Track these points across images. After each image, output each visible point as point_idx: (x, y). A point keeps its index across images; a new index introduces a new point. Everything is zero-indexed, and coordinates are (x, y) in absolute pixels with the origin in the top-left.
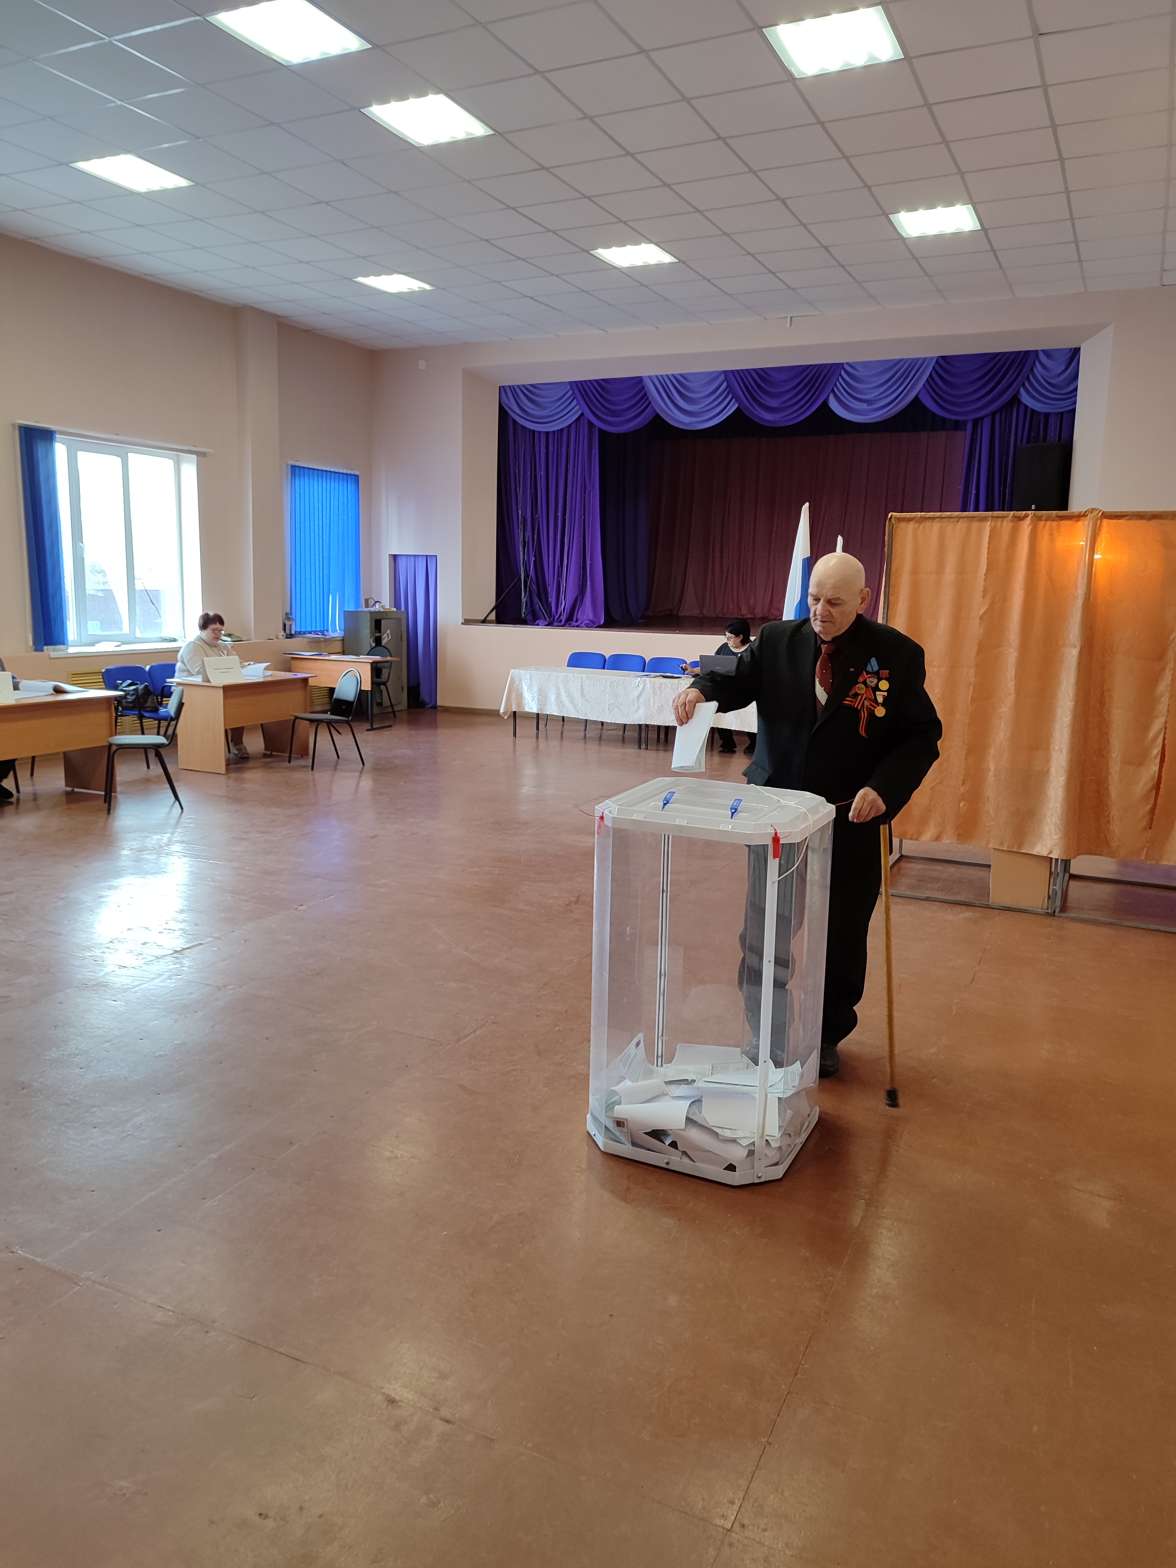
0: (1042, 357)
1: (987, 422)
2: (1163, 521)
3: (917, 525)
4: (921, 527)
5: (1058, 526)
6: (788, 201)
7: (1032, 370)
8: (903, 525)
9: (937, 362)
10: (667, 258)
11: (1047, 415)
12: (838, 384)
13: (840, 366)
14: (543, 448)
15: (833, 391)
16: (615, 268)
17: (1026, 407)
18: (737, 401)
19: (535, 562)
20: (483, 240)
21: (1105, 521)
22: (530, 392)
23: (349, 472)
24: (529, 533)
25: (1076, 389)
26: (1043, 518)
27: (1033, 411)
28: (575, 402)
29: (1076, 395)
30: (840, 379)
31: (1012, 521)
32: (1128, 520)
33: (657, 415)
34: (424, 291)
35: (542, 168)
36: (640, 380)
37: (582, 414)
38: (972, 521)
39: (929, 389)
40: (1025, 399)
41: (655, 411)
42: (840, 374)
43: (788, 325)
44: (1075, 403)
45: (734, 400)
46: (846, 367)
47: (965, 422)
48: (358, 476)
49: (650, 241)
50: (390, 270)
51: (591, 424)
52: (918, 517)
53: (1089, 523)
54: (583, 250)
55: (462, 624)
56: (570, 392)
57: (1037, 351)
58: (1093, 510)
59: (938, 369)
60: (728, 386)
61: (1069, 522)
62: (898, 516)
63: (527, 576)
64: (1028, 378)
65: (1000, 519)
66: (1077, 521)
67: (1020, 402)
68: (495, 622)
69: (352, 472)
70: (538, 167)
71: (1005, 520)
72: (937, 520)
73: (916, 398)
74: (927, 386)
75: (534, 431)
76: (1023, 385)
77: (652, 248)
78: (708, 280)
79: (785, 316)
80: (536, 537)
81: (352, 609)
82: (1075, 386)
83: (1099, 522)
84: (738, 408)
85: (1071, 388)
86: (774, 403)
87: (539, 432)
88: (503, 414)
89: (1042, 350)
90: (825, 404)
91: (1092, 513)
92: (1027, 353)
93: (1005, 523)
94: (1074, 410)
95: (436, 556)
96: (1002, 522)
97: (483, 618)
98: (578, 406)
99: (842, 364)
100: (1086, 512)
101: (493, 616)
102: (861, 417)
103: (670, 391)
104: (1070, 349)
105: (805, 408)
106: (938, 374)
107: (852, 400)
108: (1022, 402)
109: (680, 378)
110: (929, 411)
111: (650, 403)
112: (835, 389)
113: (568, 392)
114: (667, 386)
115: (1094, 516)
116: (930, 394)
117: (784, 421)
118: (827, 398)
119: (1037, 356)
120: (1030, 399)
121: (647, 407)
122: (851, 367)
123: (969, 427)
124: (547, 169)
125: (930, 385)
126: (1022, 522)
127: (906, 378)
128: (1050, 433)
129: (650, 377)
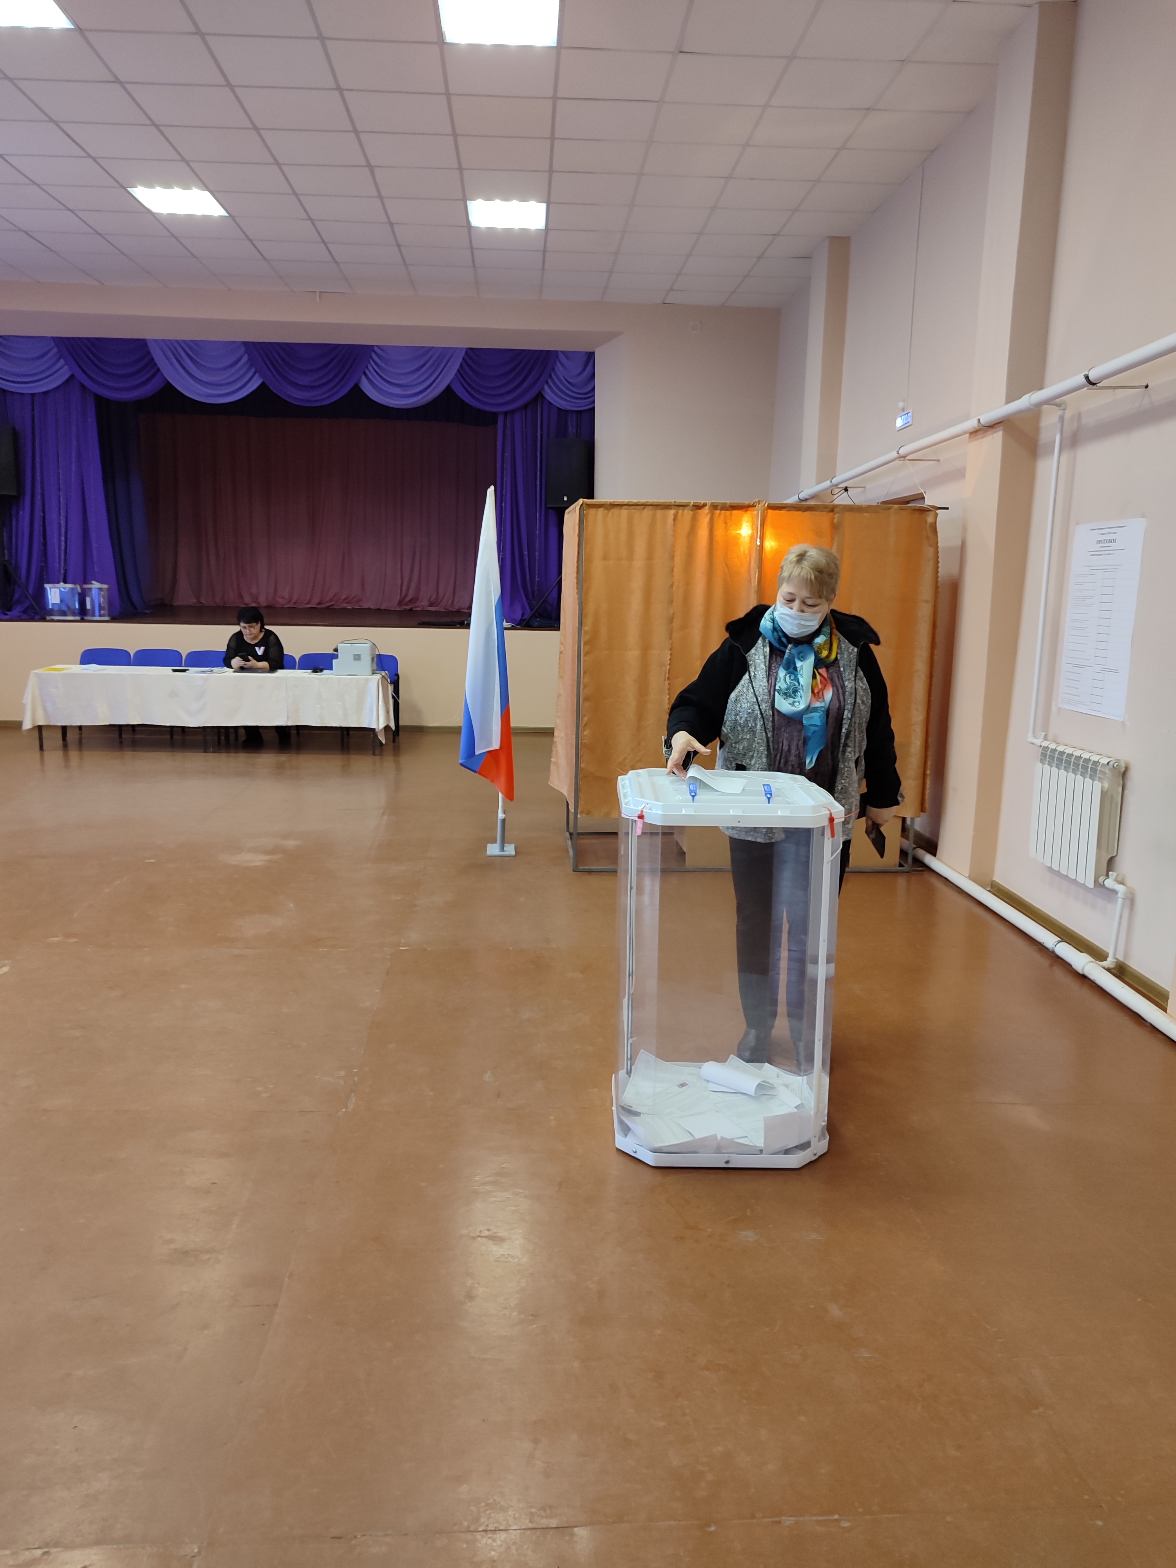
0: (562, 358)
1: (518, 416)
2: (814, 512)
3: (606, 511)
4: (610, 513)
5: (731, 515)
6: (376, 170)
7: (553, 369)
8: (592, 511)
9: (466, 353)
10: (215, 210)
11: (567, 411)
12: (369, 366)
13: (370, 348)
15: (365, 373)
16: (149, 211)
17: (550, 403)
18: (261, 375)
21: (770, 511)
22: (2, 345)
25: (593, 389)
26: (719, 508)
27: (556, 407)
28: (62, 362)
29: (594, 395)
30: (371, 361)
31: (692, 510)
32: (788, 511)
33: (169, 383)
35: (117, 81)
36: (143, 343)
37: (72, 376)
38: (656, 509)
39: (460, 378)
40: (549, 395)
41: (167, 380)
42: (371, 357)
43: (318, 300)
44: (594, 402)
45: (257, 375)
46: (376, 349)
47: (495, 415)
49: (205, 189)
51: (83, 386)
52: (607, 505)
53: (758, 513)
54: (122, 187)
56: (55, 350)
57: (557, 351)
58: (759, 502)
59: (467, 359)
60: (249, 360)
61: (739, 512)
62: (588, 503)
64: (550, 376)
65: (681, 508)
66: (747, 511)
67: (543, 396)
70: (112, 79)
71: (686, 508)
72: (625, 506)
73: (448, 387)
74: (459, 375)
75: (5, 391)
76: (547, 382)
77: (205, 195)
78: (252, 242)
79: (314, 290)
82: (592, 386)
83: (766, 511)
84: (263, 384)
85: (589, 388)
86: (305, 380)
87: (14, 393)
89: (562, 352)
90: (357, 389)
91: (759, 504)
92: (548, 352)
93: (686, 511)
94: (593, 409)
96: (683, 510)
98: (66, 367)
99: (372, 346)
100: (754, 503)
102: (393, 402)
103: (181, 357)
104: (586, 353)
105: (336, 389)
106: (468, 365)
107: (386, 384)
108: (546, 399)
109: (192, 344)
110: (462, 401)
111: (159, 370)
112: (367, 372)
113: (51, 349)
114: (178, 352)
115: (762, 507)
116: (462, 384)
117: (316, 401)
118: (359, 380)
119: (557, 356)
120: (555, 398)
121: (153, 376)
122: (381, 349)
123: (501, 419)
124: (122, 84)
125: (462, 376)
126: (700, 511)
127: (439, 365)
128: (570, 429)
129: (155, 340)
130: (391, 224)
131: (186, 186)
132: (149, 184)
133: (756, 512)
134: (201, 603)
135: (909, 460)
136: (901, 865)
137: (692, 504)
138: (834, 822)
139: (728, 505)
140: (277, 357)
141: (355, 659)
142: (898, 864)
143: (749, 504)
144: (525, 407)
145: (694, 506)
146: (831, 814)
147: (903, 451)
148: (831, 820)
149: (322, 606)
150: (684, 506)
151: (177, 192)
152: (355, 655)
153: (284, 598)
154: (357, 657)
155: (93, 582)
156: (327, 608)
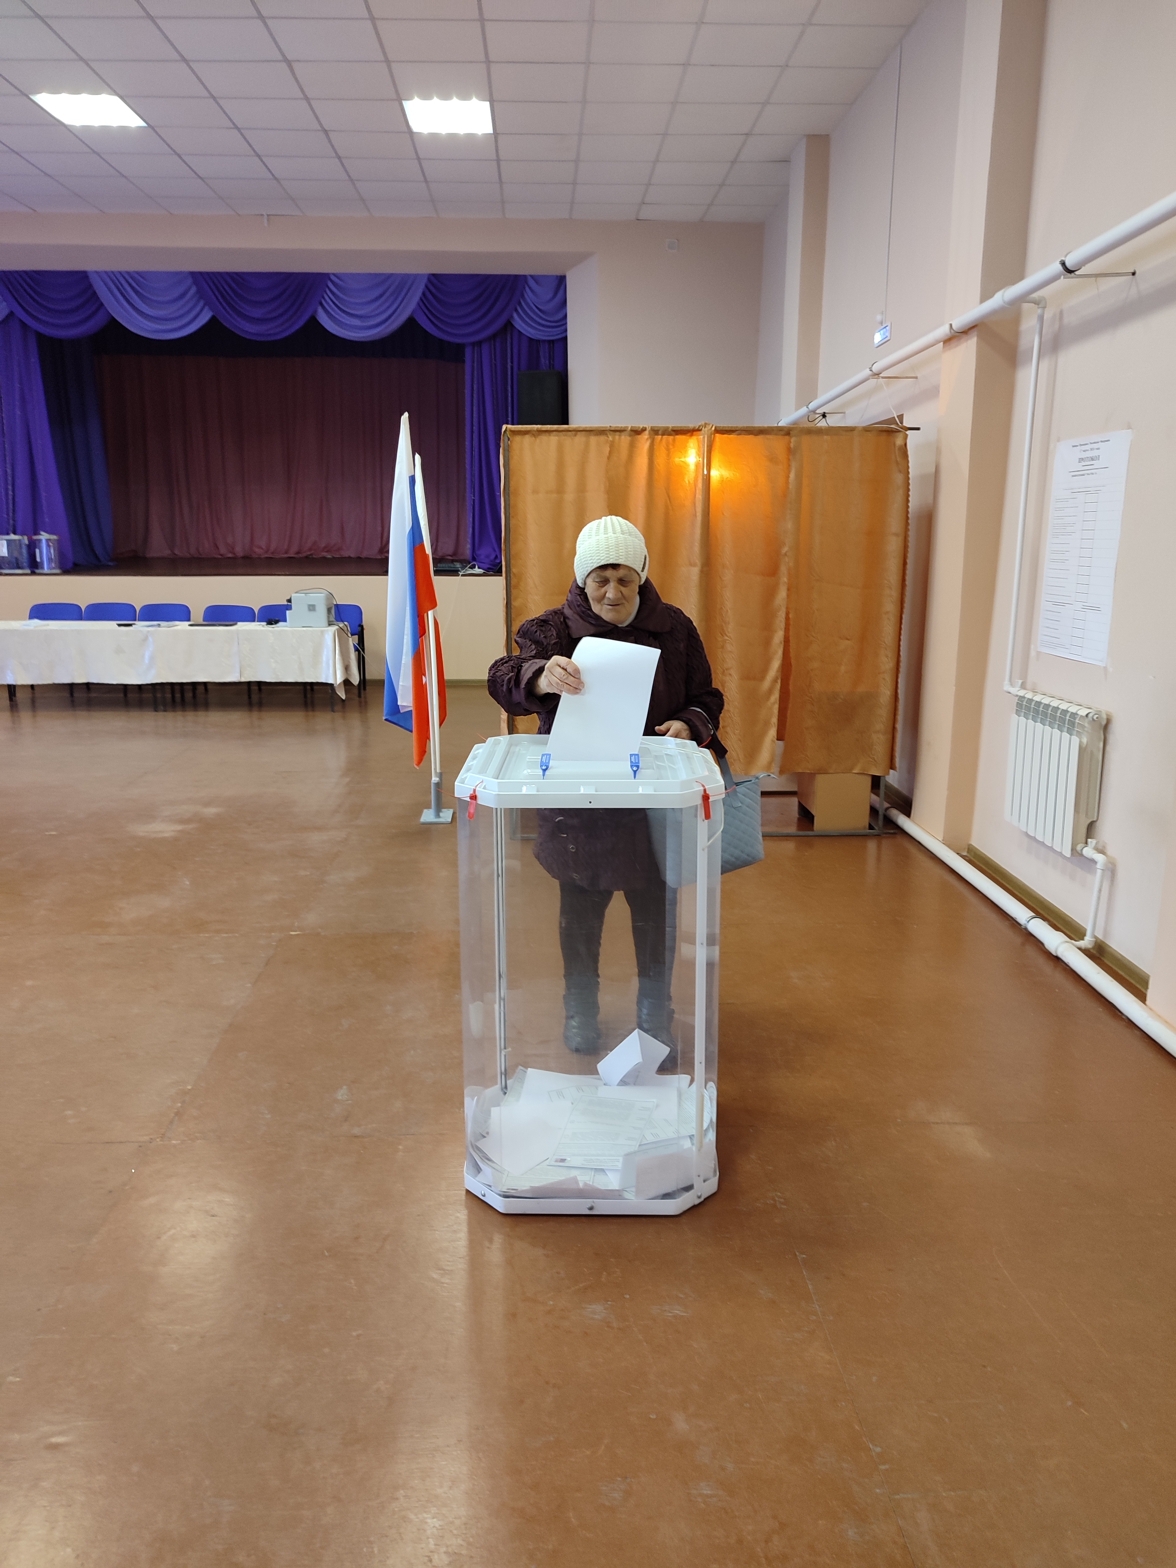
0: (531, 283)
1: (486, 347)
2: (768, 436)
3: (533, 438)
4: (538, 440)
5: (674, 440)
6: (295, 65)
7: (522, 296)
8: (518, 438)
9: (429, 280)
10: (132, 120)
11: (538, 341)
12: (326, 296)
13: (326, 276)
15: (321, 304)
16: (61, 124)
17: (520, 332)
18: (211, 309)
21: (717, 435)
25: (565, 317)
26: (660, 432)
27: (526, 337)
29: (566, 323)
30: (328, 291)
31: (630, 436)
32: (739, 434)
33: (113, 321)
36: (84, 275)
37: (11, 314)
38: (589, 435)
39: (423, 307)
40: (518, 323)
41: (111, 315)
42: (327, 286)
43: (266, 225)
44: (566, 330)
45: (207, 308)
46: (333, 278)
47: (462, 347)
49: (113, 92)
51: (23, 325)
52: (534, 431)
53: (704, 437)
54: (23, 94)
57: (525, 276)
58: (706, 425)
59: (430, 287)
60: (198, 292)
61: (684, 437)
62: (512, 429)
64: (520, 304)
65: (618, 433)
66: (692, 435)
67: (512, 325)
71: (623, 433)
72: (555, 433)
73: (411, 318)
74: (421, 304)
76: (516, 310)
77: (116, 101)
78: (180, 156)
79: (261, 213)
82: (564, 313)
83: (713, 436)
84: (213, 317)
85: (560, 316)
86: (257, 313)
89: (531, 276)
90: (314, 319)
91: (705, 427)
92: (516, 277)
93: (623, 437)
94: (566, 338)
96: (620, 436)
98: (4, 303)
99: (329, 274)
100: (699, 427)
102: (355, 335)
103: (127, 292)
104: (557, 276)
105: (290, 322)
106: (431, 292)
107: (343, 315)
108: (515, 328)
109: (136, 276)
110: (426, 331)
111: (102, 304)
112: (324, 302)
114: (122, 285)
115: (708, 431)
116: (425, 314)
117: (270, 335)
118: (316, 311)
119: (526, 282)
120: (524, 325)
121: (98, 310)
122: (338, 278)
123: (468, 352)
125: (425, 305)
126: (640, 436)
127: (400, 293)
128: (543, 360)
129: (97, 272)
130: (326, 132)
131: (95, 91)
132: (52, 90)
133: (702, 437)
134: (175, 554)
135: (883, 378)
136: (871, 827)
137: (629, 428)
138: (710, 800)
139: (670, 430)
140: (226, 287)
141: (310, 610)
142: (867, 826)
143: (694, 427)
144: (494, 337)
145: (632, 430)
146: (705, 790)
147: (876, 368)
148: (706, 797)
149: (301, 555)
150: (620, 431)
151: (85, 98)
152: (309, 606)
153: (260, 548)
154: (312, 608)
155: (42, 533)
156: (306, 557)
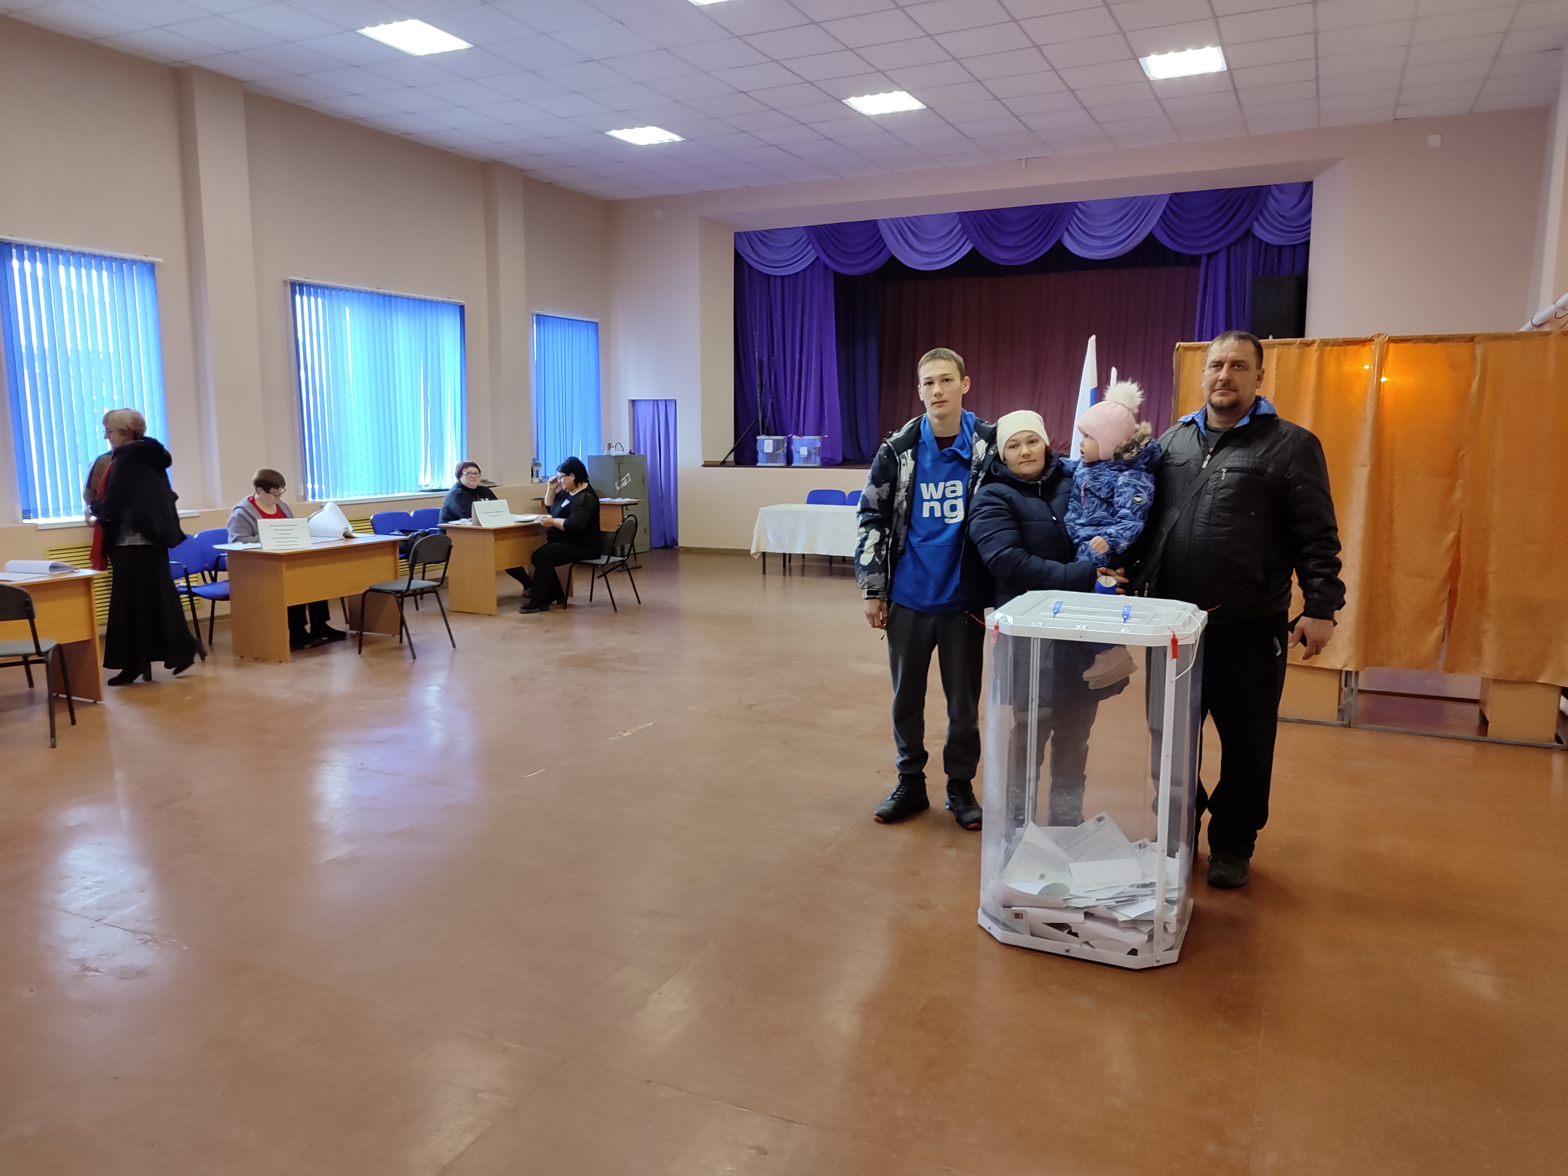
0: (1276, 192)
1: (1222, 257)
2: (1448, 343)
5: (1345, 351)
7: (1265, 205)
8: (1190, 354)
9: (1170, 198)
10: (917, 105)
11: (1281, 247)
12: (1072, 223)
13: (1074, 205)
14: (779, 292)
15: (1067, 229)
16: (863, 115)
17: (1261, 241)
18: (972, 242)
19: (772, 403)
20: (741, 92)
21: (1392, 345)
22: (764, 237)
23: (589, 320)
24: (765, 376)
25: (1309, 222)
27: (1267, 244)
28: (810, 246)
29: (1310, 227)
30: (1074, 218)
31: (1299, 348)
32: (1414, 343)
33: (893, 257)
34: (673, 144)
35: (813, 22)
36: (874, 223)
37: (817, 258)
39: (1163, 224)
40: (1259, 232)
41: (892, 254)
42: (1074, 214)
43: (1024, 166)
44: (1309, 235)
45: (968, 240)
46: (1080, 205)
47: (1200, 257)
48: (597, 324)
49: (903, 89)
50: (643, 124)
53: (1376, 347)
54: (837, 100)
55: (703, 466)
56: (806, 237)
57: (1270, 186)
58: (1379, 335)
59: (1171, 205)
60: (962, 228)
61: (1356, 347)
62: (1185, 346)
63: (764, 417)
64: (1261, 212)
65: (1287, 346)
66: (1364, 345)
67: (1253, 234)
68: (733, 464)
69: (592, 320)
70: (809, 22)
73: (1151, 234)
74: (1161, 221)
75: (769, 276)
76: (1257, 219)
77: (904, 95)
78: (952, 125)
79: (1021, 158)
80: (773, 379)
81: (594, 454)
82: (1309, 217)
83: (1385, 346)
84: (973, 248)
85: (1306, 220)
86: (1010, 242)
87: (775, 276)
88: (739, 259)
89: (1276, 186)
90: (1060, 243)
91: (1379, 338)
92: (1260, 188)
93: (1292, 349)
94: (1308, 242)
95: (676, 401)
96: (1289, 348)
97: (722, 460)
98: (813, 251)
99: (1076, 203)
100: (1372, 337)
101: (731, 458)
102: (1096, 254)
103: (905, 233)
104: (1304, 183)
105: (1040, 246)
106: (1171, 210)
107: (1086, 237)
108: (1255, 236)
109: (915, 220)
110: (1164, 246)
111: (885, 245)
112: (1070, 228)
113: (803, 237)
114: (902, 228)
115: (1381, 341)
116: (1165, 231)
117: (1020, 260)
118: (1062, 236)
119: (1270, 191)
120: (1265, 233)
121: (882, 250)
122: (1085, 205)
123: (1204, 261)
124: (817, 23)
125: (1164, 221)
126: (1308, 348)
127: (1141, 214)
128: (1283, 264)
129: (884, 220)
131: (889, 90)
132: (860, 94)
133: (1374, 347)
139: (1341, 341)
140: (986, 223)
142: (1553, 738)
143: (1367, 338)
144: (1233, 245)
145: (1301, 343)
151: (882, 96)
